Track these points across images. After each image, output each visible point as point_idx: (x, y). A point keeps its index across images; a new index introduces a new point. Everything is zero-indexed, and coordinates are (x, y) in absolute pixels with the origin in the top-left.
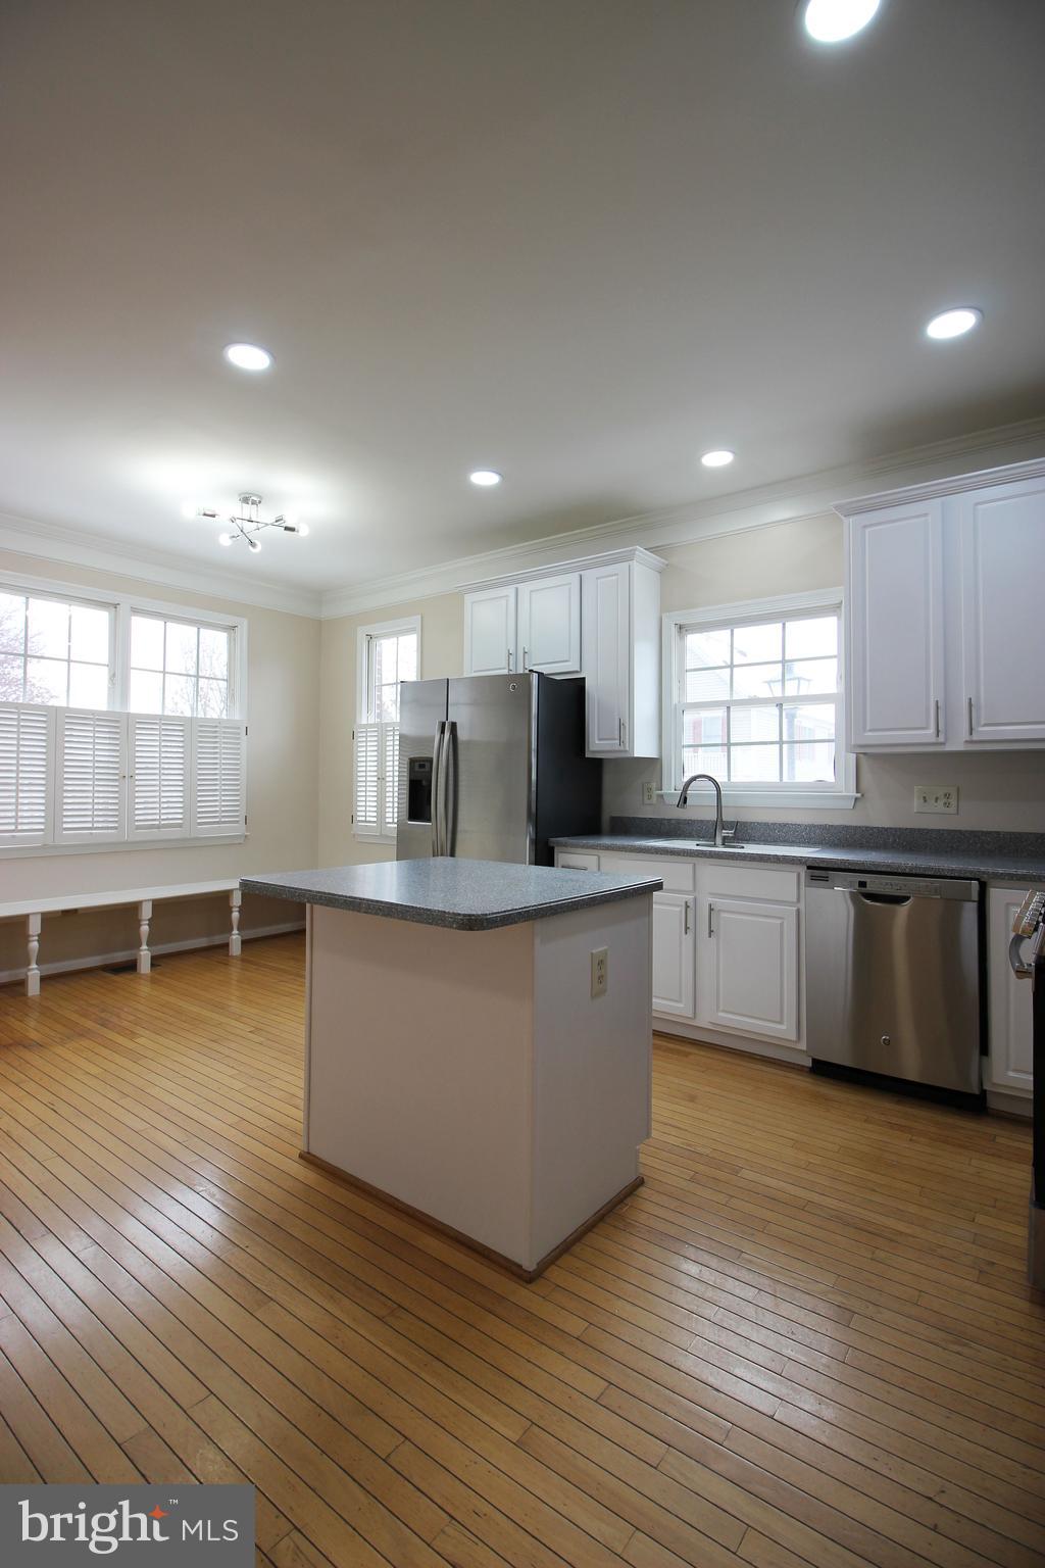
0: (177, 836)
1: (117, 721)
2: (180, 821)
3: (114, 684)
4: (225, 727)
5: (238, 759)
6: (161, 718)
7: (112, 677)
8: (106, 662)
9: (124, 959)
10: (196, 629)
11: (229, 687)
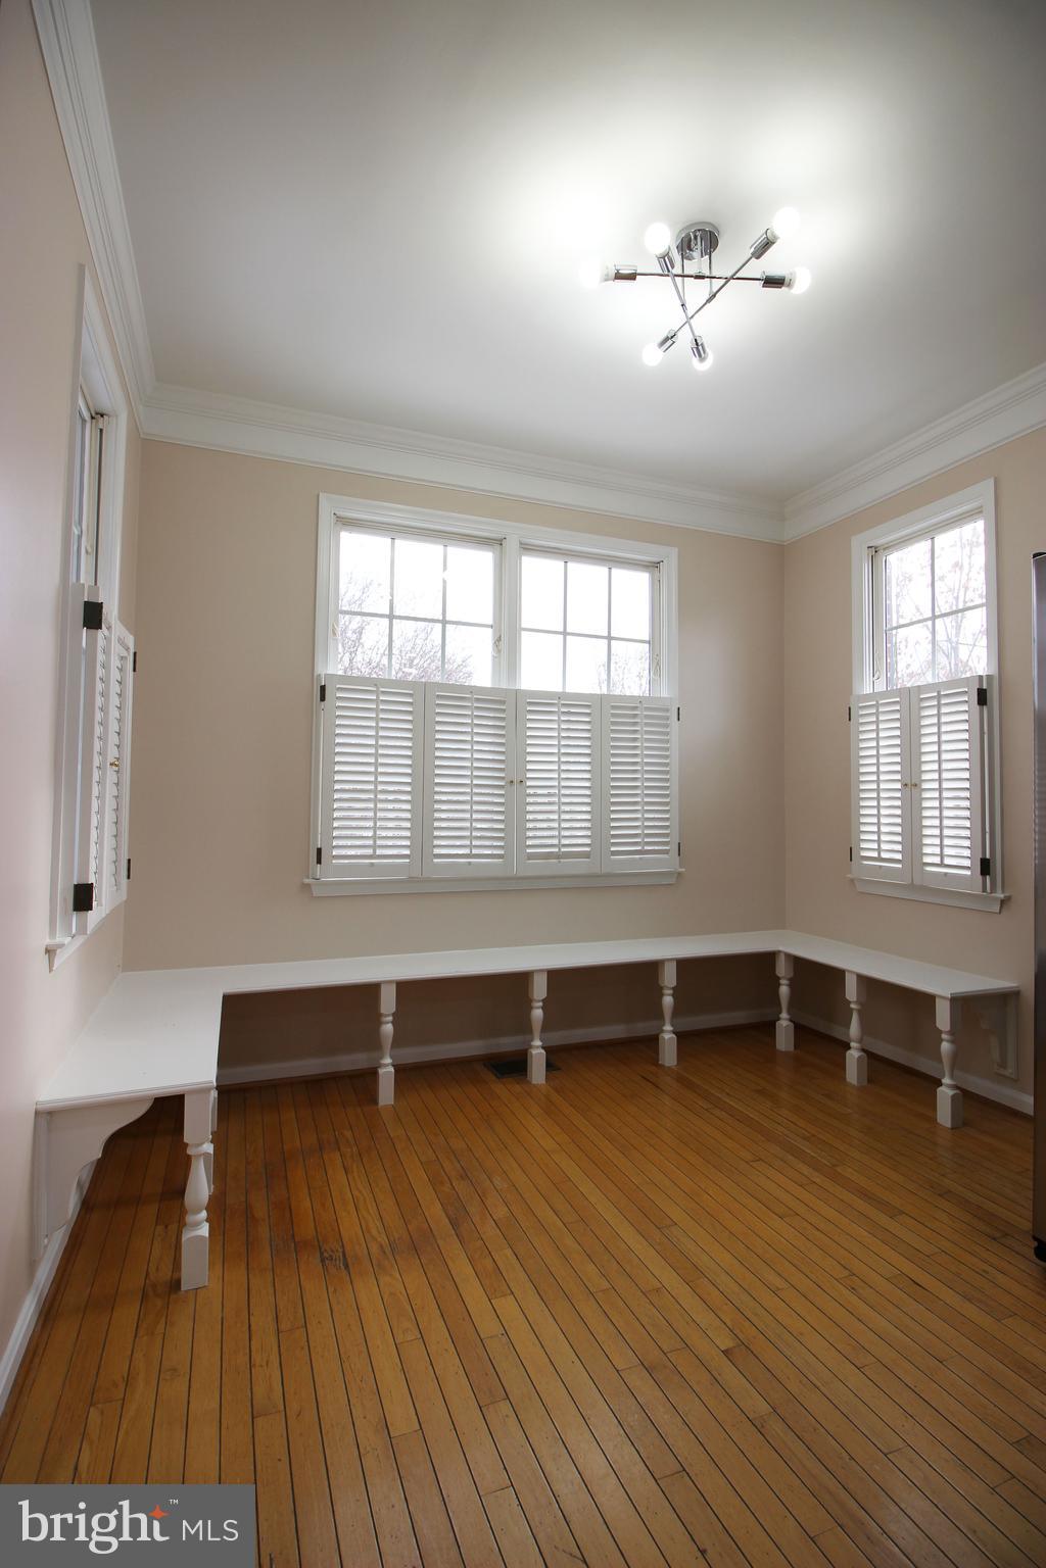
0: (582, 871)
1: (503, 703)
2: (588, 849)
3: (499, 651)
4: (647, 709)
5: (667, 757)
6: (560, 696)
7: (498, 640)
8: (491, 622)
9: (513, 1048)
10: (607, 570)
11: (652, 650)
